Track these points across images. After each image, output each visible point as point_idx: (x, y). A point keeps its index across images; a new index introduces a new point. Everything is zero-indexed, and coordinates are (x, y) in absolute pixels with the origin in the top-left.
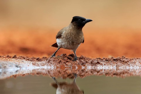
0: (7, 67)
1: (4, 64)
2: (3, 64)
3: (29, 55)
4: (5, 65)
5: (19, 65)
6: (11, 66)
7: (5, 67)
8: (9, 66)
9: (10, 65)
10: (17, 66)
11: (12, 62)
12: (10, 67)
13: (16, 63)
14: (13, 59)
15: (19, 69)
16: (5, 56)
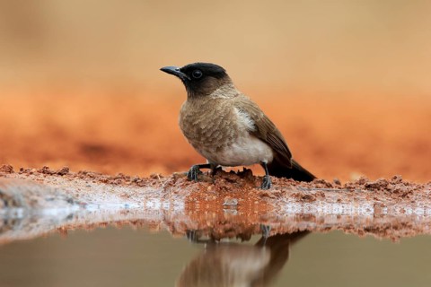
0: (41, 201)
1: (32, 194)
2: (28, 194)
3: (107, 168)
4: (35, 197)
5: (78, 195)
6: (52, 199)
7: (33, 203)
8: (47, 200)
9: (49, 197)
10: (70, 201)
11: (57, 186)
12: (50, 204)
13: (68, 192)
14: (59, 179)
15: (76, 208)
16: (34, 170)
